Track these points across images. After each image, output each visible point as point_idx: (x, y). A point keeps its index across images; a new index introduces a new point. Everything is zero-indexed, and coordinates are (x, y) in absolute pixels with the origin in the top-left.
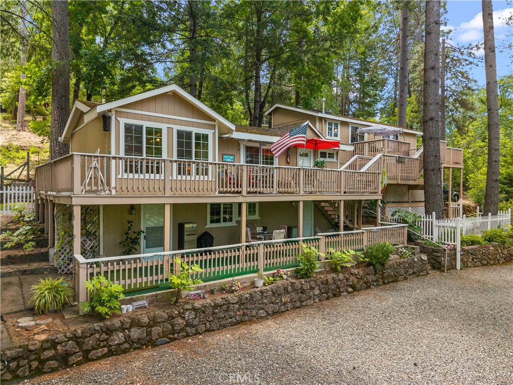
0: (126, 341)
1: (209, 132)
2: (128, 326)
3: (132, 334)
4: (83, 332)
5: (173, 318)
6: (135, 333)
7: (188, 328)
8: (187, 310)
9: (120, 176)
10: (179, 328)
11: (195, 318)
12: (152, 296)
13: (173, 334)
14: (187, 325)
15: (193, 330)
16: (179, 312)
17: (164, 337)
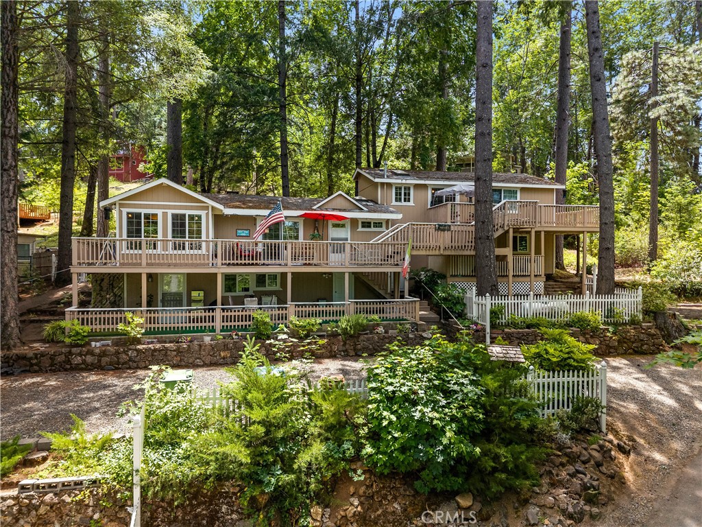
0: (83, 363)
1: (203, 213)
2: (84, 353)
3: (87, 359)
4: (54, 352)
5: (119, 353)
6: (89, 359)
7: (131, 363)
8: (130, 349)
9: (123, 252)
10: (123, 361)
11: (137, 356)
12: (117, 339)
13: (118, 365)
14: (129, 360)
15: (135, 365)
16: (124, 350)
17: (110, 365)
